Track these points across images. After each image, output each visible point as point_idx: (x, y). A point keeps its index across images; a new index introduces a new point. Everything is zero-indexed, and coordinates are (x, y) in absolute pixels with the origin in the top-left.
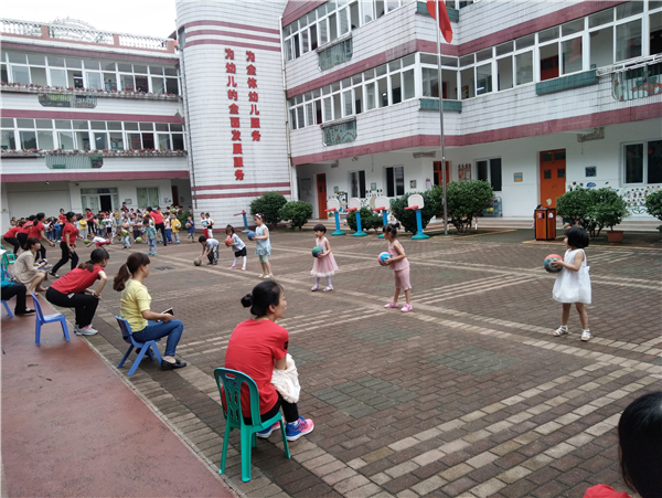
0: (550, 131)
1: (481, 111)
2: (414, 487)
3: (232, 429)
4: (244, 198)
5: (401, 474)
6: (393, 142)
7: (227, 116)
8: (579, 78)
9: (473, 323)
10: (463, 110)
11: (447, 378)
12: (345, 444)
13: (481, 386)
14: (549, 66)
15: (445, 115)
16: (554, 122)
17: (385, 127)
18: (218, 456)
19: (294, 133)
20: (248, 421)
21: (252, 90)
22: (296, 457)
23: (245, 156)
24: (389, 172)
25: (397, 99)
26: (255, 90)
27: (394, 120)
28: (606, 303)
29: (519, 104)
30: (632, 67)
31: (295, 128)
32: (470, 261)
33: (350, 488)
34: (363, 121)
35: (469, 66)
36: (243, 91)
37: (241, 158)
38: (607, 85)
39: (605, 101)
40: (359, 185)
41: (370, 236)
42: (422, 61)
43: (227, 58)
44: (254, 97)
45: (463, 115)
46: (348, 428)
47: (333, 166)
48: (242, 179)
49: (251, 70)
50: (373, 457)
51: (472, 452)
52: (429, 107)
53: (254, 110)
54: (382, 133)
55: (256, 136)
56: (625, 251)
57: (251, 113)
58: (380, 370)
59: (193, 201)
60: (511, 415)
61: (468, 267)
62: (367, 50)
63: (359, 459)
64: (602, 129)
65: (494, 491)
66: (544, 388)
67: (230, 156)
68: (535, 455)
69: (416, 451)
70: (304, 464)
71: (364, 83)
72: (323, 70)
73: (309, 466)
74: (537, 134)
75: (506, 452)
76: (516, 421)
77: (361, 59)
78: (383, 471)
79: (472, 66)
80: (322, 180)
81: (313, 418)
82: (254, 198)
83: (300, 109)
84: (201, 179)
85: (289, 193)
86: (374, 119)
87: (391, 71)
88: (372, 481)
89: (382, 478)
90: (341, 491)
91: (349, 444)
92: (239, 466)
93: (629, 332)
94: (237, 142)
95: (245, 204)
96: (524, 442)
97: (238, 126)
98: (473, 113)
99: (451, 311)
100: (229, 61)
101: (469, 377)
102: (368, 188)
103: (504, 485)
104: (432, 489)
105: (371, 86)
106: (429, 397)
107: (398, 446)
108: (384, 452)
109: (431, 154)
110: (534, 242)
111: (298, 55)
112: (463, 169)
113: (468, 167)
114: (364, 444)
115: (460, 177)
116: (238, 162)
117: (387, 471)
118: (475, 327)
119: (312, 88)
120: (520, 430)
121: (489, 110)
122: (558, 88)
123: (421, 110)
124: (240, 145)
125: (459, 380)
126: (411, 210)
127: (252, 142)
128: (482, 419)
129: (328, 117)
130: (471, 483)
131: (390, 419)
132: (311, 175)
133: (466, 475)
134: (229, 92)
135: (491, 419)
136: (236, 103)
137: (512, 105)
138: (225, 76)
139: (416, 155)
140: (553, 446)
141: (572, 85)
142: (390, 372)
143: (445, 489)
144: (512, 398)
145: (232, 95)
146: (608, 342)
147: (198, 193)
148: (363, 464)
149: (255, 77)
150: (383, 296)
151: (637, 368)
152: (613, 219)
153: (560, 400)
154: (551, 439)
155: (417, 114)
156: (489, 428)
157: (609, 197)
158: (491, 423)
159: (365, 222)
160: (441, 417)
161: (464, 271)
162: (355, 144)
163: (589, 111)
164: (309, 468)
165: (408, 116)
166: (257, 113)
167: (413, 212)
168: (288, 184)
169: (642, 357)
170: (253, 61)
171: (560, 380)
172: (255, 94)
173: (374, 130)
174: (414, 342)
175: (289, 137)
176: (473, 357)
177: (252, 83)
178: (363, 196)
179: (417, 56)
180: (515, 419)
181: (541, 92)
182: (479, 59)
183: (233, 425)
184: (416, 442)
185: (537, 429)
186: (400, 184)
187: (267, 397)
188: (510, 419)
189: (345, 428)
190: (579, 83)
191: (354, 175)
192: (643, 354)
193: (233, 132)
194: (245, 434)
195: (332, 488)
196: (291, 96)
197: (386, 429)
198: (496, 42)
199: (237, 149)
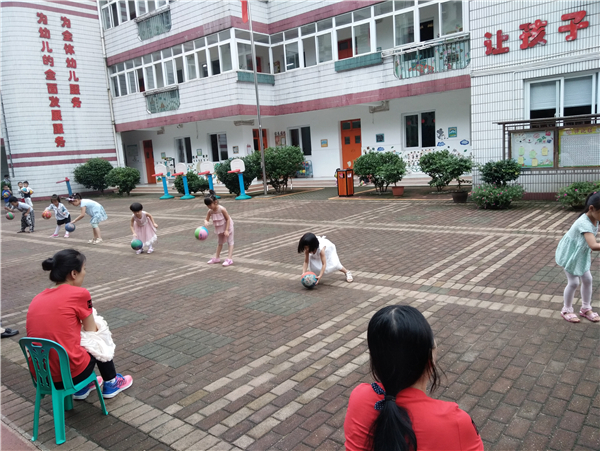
0: (348, 104)
1: (291, 85)
2: (224, 422)
3: (43, 396)
4: (67, 165)
5: (214, 411)
6: (214, 110)
7: (43, 82)
8: (368, 59)
9: (285, 271)
10: (276, 83)
11: (259, 321)
12: (162, 393)
13: (288, 325)
14: (345, 47)
15: (259, 87)
16: (350, 96)
17: (207, 97)
18: (30, 425)
19: (117, 100)
20: (59, 386)
21: (70, 56)
22: (113, 413)
23: (65, 122)
24: (214, 139)
25: (216, 70)
26: (73, 56)
27: (214, 90)
28: (388, 246)
29: (322, 79)
30: (408, 51)
31: (117, 95)
32: (285, 217)
33: (165, 432)
34: (186, 91)
35: (279, 44)
36: (60, 57)
37: (61, 125)
38: (390, 65)
39: (389, 78)
40: (186, 151)
41: (197, 199)
42: (237, 36)
43: (39, 22)
44: (71, 63)
45: (276, 87)
46: (167, 378)
47: (159, 133)
48: (63, 146)
49: (67, 36)
50: (188, 401)
51: (275, 382)
52: (245, 79)
53: (72, 76)
54: (203, 102)
55: (76, 103)
56: (405, 202)
57: (70, 80)
58: (200, 321)
59: (10, 170)
60: (310, 345)
61: (283, 223)
62: (185, 23)
63: (175, 405)
64: (387, 102)
65: (292, 412)
66: (337, 319)
67: (49, 123)
68: (327, 377)
69: (228, 389)
70: (121, 418)
71: (184, 54)
72: (143, 39)
73: (125, 419)
74: (337, 106)
75: (304, 377)
76: (314, 351)
77: (180, 31)
78: (197, 412)
79: (281, 43)
80: (148, 147)
81: (132, 373)
82: (78, 165)
83: (122, 77)
84: (18, 147)
85: (115, 159)
86: (195, 88)
87: (209, 44)
88: (186, 423)
89: (196, 418)
90: (156, 436)
91: (167, 393)
92: (52, 430)
93: (403, 267)
94: (56, 108)
95: (68, 171)
96: (319, 367)
97: (56, 93)
98: (285, 86)
99: (266, 262)
100: (43, 26)
101: (278, 317)
102: (194, 153)
103: (301, 406)
104: (240, 420)
105: (191, 58)
106: (243, 340)
107: (211, 387)
108: (200, 394)
109: (251, 123)
110: (337, 198)
111: (116, 24)
112: (279, 136)
113: (283, 134)
114: (181, 391)
115: (277, 143)
116: (58, 129)
117: (200, 411)
118: (286, 274)
119: (133, 56)
120: (316, 357)
121: (297, 84)
122: (352, 66)
123: (238, 82)
124: (59, 112)
125: (270, 321)
126: (233, 173)
127: (72, 109)
128: (287, 352)
129: (151, 85)
130: (274, 408)
131: (207, 364)
132: (138, 143)
133: (271, 403)
134: (44, 57)
135: (294, 351)
136: (52, 69)
137: (316, 80)
138: (38, 42)
139: (236, 123)
140: (341, 367)
141: (363, 64)
142: (209, 321)
143: (251, 418)
144: (312, 331)
145: (48, 60)
146: (387, 277)
147: (15, 161)
148: (179, 408)
149: (72, 44)
150: (206, 253)
151: (408, 295)
152: (396, 176)
153: (349, 328)
154: (340, 362)
155: (235, 85)
156: (291, 360)
157: (392, 159)
158: (293, 355)
159: (192, 185)
160: (252, 356)
161: (280, 226)
162: (179, 112)
163: (377, 87)
164: (126, 420)
165: (227, 87)
166: (77, 80)
167: (235, 175)
168: (114, 151)
169: (412, 287)
170: (69, 27)
171: (350, 312)
172: (73, 61)
173: (196, 99)
174: (232, 293)
175: (111, 105)
176: (283, 300)
177: (69, 50)
178: (190, 160)
179: (232, 31)
180: (313, 349)
181: (339, 70)
182: (288, 38)
183: (43, 392)
184: (228, 381)
185: (330, 355)
186: (224, 150)
187: (77, 359)
188: (309, 349)
189: (164, 378)
190: (368, 63)
191: (180, 141)
192: (413, 284)
193: (50, 98)
194: (57, 398)
195: (148, 435)
196: (112, 64)
197: (202, 374)
198: (300, 23)
199: (56, 115)
